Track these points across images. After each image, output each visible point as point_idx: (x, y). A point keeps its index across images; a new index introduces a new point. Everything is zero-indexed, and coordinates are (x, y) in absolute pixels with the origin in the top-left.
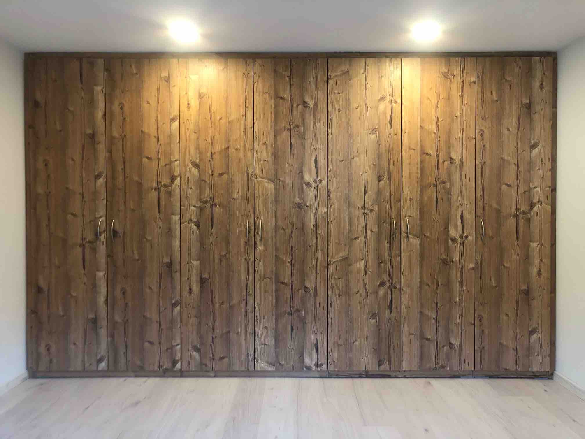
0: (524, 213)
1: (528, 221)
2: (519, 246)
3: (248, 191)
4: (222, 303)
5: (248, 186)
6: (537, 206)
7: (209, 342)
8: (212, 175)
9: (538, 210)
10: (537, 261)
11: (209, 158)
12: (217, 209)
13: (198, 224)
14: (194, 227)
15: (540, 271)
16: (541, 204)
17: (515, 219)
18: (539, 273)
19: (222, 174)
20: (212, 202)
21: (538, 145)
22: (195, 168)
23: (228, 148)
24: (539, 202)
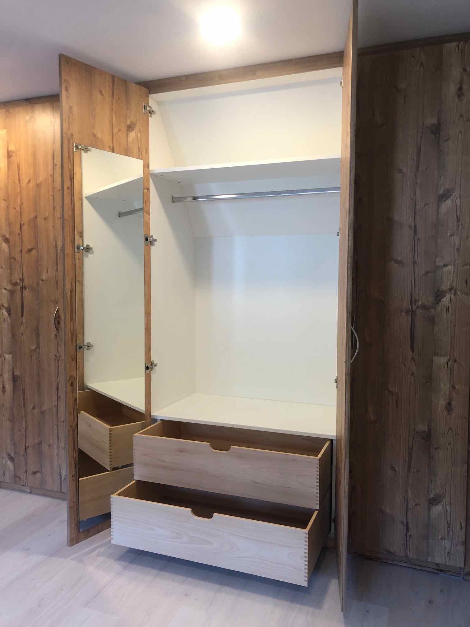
0: (424, 307)
1: (432, 320)
2: (414, 361)
3: (57, 270)
4: (34, 408)
5: (57, 264)
6: (448, 296)
7: (22, 452)
8: (21, 251)
9: (448, 303)
10: (445, 387)
11: (18, 231)
12: (27, 293)
13: (9, 311)
14: (6, 313)
15: (449, 404)
16: (455, 294)
17: (410, 318)
18: (449, 406)
19: (30, 250)
20: (21, 284)
21: (451, 194)
22: (5, 243)
23: (36, 217)
24: (451, 289)
